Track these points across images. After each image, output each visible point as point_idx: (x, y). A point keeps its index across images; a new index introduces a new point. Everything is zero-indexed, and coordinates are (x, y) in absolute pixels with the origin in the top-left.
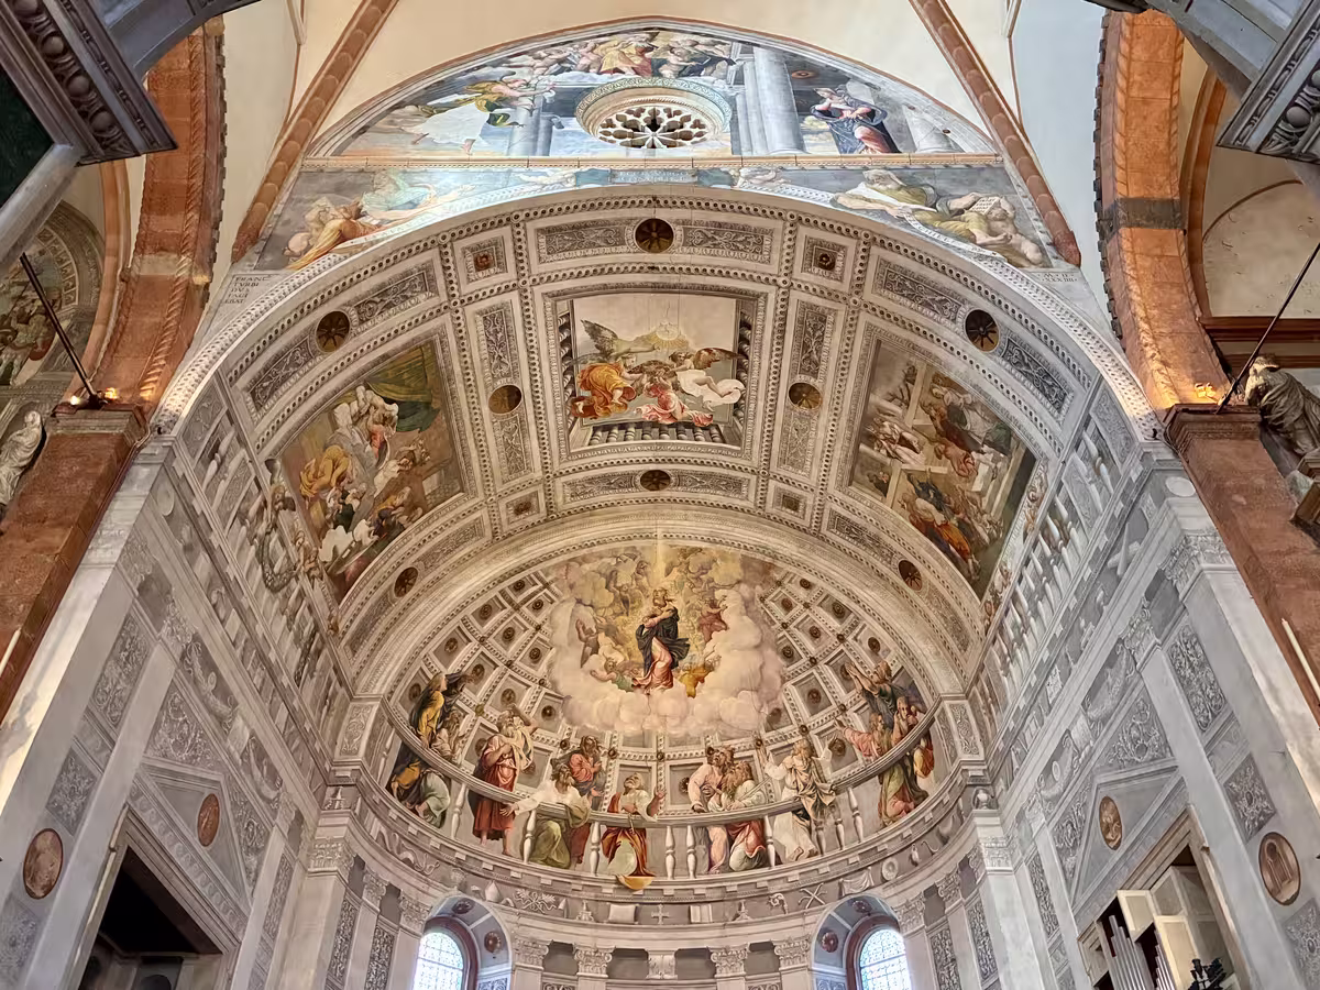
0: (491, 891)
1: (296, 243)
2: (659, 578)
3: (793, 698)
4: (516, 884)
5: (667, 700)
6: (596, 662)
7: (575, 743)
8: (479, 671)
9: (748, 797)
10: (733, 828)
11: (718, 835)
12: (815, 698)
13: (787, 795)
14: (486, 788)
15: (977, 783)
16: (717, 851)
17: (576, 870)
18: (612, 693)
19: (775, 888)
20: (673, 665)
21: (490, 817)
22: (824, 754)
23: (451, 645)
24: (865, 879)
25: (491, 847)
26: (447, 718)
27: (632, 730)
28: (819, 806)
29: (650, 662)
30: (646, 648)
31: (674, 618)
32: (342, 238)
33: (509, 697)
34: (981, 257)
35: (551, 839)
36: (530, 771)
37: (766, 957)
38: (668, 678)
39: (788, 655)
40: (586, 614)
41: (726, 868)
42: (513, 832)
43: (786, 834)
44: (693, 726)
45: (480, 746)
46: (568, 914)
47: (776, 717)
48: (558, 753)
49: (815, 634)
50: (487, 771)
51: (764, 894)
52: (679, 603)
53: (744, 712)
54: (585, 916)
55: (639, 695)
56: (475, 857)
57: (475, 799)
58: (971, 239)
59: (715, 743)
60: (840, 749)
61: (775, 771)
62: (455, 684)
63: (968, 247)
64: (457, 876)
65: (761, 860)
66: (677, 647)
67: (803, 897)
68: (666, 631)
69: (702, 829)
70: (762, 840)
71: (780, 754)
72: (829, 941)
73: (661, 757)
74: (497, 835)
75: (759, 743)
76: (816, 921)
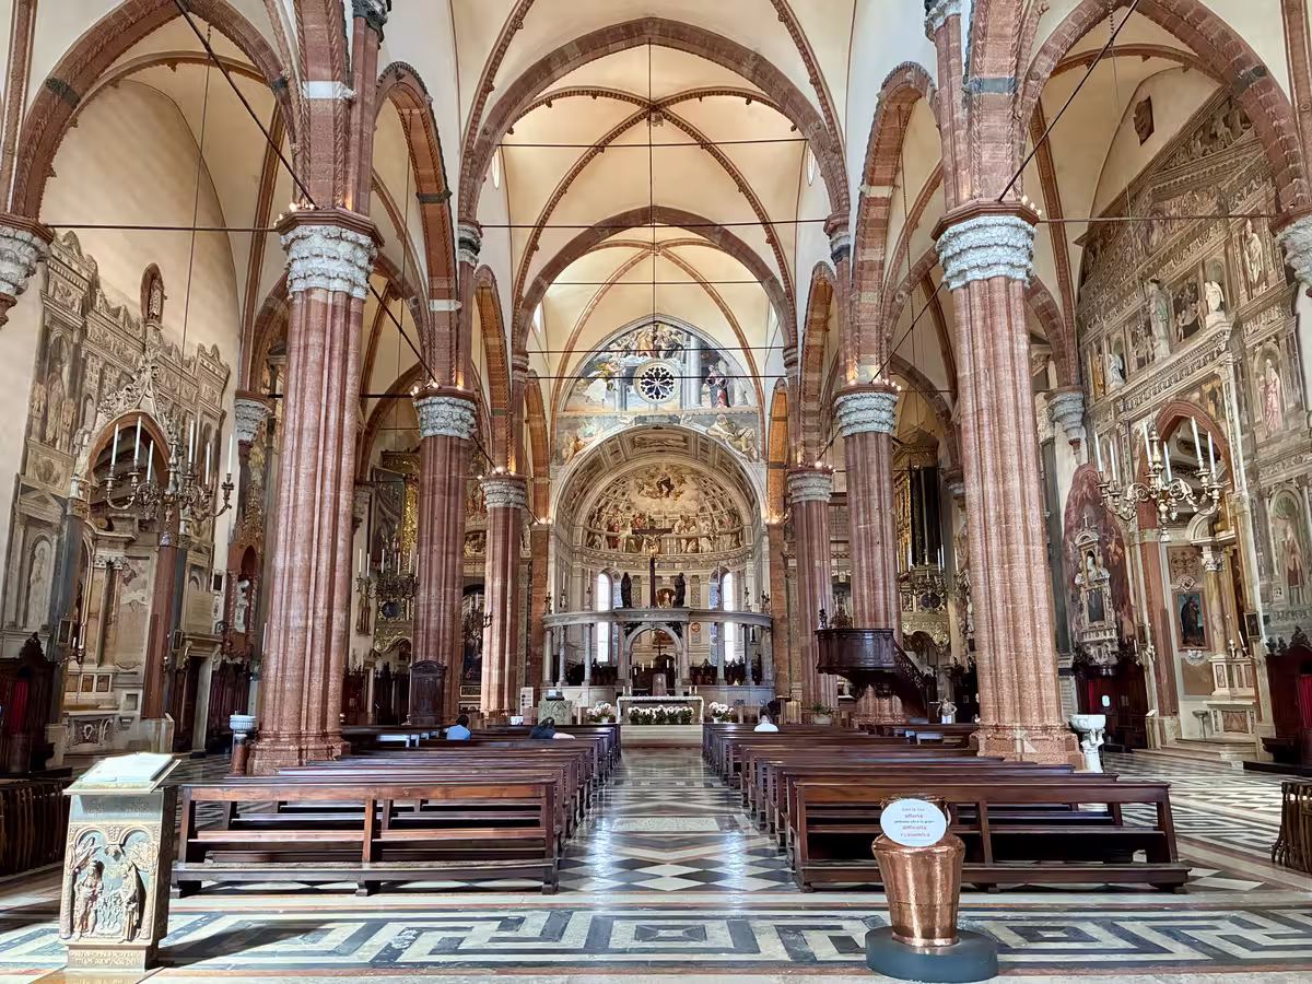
0: (615, 564)
1: (564, 454)
2: (663, 470)
3: (708, 505)
4: (622, 560)
5: (667, 501)
6: (643, 492)
7: (637, 515)
8: (607, 503)
9: (693, 531)
10: (689, 540)
11: (684, 542)
12: (714, 507)
13: (705, 532)
14: (611, 534)
15: (750, 552)
16: (683, 547)
17: (640, 553)
18: (649, 500)
19: (700, 560)
20: (669, 491)
21: (613, 542)
22: (717, 523)
23: (599, 501)
24: (725, 563)
25: (614, 551)
26: (599, 519)
27: (656, 510)
28: (714, 537)
29: (661, 491)
30: (660, 487)
31: (669, 479)
32: (576, 451)
33: (616, 506)
34: (742, 458)
35: (631, 545)
36: (624, 526)
37: (696, 580)
38: (667, 495)
39: (706, 493)
40: (640, 481)
41: (686, 552)
42: (620, 545)
43: (704, 544)
44: (676, 509)
45: (608, 522)
46: (638, 567)
47: (702, 509)
48: (632, 519)
49: (714, 491)
50: (611, 529)
51: (696, 561)
52: (670, 476)
53: (693, 506)
54: (643, 567)
55: (658, 500)
56: (610, 555)
57: (608, 538)
58: (740, 449)
59: (683, 514)
60: (721, 522)
61: (702, 525)
62: (600, 510)
63: (739, 453)
64: (605, 562)
65: (697, 551)
66: (670, 487)
67: (707, 564)
68: (667, 483)
69: (679, 540)
70: (697, 544)
71: (704, 519)
72: (715, 576)
73: (666, 517)
74: (615, 547)
75: (697, 515)
76: (711, 571)
